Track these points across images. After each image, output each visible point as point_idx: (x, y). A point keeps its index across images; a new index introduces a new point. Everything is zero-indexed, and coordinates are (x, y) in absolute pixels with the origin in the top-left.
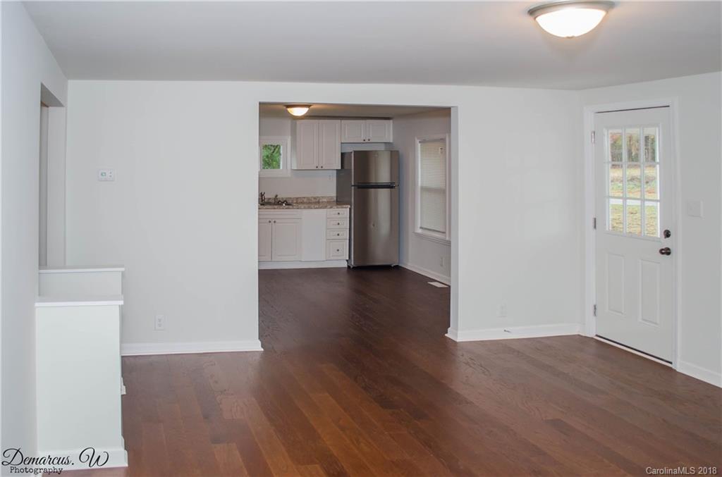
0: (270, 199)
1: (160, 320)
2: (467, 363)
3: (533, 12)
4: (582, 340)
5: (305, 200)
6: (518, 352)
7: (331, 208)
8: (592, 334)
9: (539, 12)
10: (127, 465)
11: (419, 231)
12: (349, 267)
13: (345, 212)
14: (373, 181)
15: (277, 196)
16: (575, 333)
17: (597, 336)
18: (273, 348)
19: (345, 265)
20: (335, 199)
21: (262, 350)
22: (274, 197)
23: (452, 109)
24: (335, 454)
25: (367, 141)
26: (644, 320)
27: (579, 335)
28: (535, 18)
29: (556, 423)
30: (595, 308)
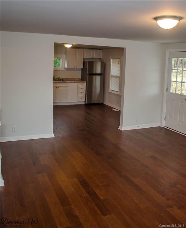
0: (56, 79)
1: (14, 128)
2: (125, 138)
3: (156, 19)
4: (160, 128)
5: (70, 79)
6: (141, 133)
7: (79, 82)
8: (163, 126)
9: (158, 19)
10: (4, 185)
11: (110, 91)
12: (85, 104)
13: (84, 84)
14: (94, 73)
15: (59, 78)
16: (159, 126)
17: (165, 126)
18: (58, 136)
19: (84, 103)
20: (81, 79)
21: (54, 137)
22: (58, 78)
23: (124, 49)
24: (82, 174)
25: (93, 58)
26: (179, 121)
27: (160, 127)
28: (156, 21)
29: (153, 157)
30: (165, 118)
